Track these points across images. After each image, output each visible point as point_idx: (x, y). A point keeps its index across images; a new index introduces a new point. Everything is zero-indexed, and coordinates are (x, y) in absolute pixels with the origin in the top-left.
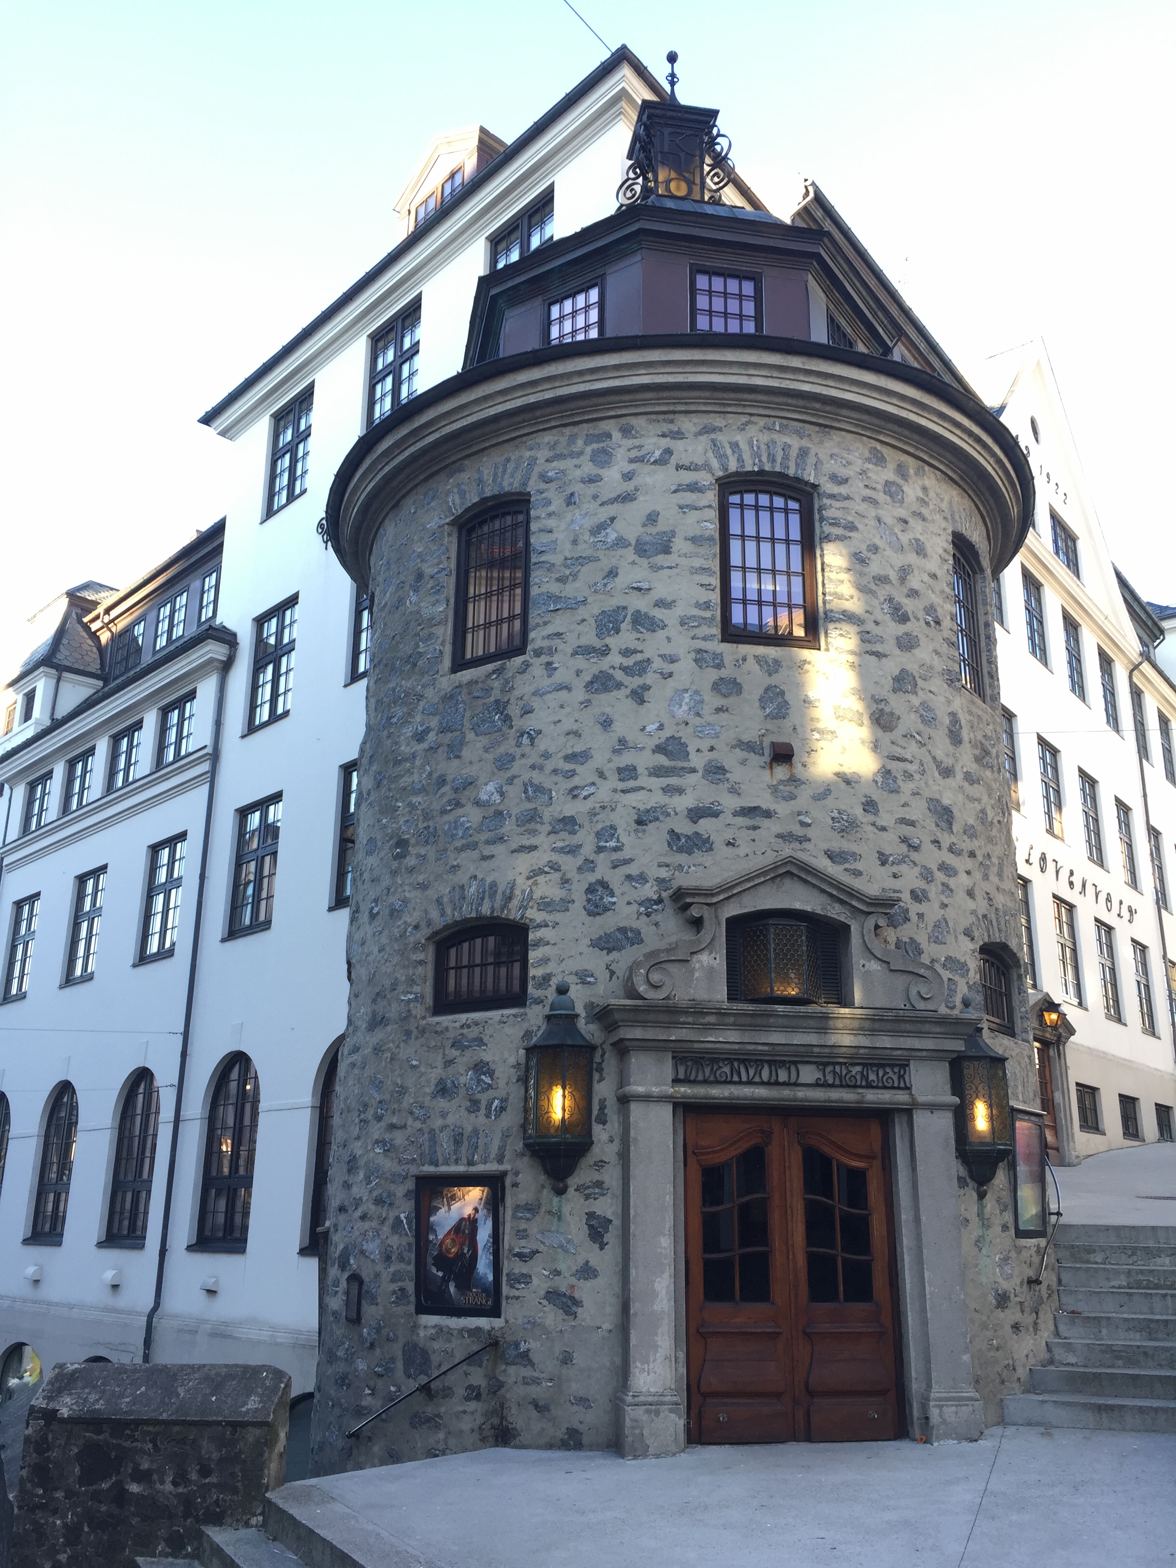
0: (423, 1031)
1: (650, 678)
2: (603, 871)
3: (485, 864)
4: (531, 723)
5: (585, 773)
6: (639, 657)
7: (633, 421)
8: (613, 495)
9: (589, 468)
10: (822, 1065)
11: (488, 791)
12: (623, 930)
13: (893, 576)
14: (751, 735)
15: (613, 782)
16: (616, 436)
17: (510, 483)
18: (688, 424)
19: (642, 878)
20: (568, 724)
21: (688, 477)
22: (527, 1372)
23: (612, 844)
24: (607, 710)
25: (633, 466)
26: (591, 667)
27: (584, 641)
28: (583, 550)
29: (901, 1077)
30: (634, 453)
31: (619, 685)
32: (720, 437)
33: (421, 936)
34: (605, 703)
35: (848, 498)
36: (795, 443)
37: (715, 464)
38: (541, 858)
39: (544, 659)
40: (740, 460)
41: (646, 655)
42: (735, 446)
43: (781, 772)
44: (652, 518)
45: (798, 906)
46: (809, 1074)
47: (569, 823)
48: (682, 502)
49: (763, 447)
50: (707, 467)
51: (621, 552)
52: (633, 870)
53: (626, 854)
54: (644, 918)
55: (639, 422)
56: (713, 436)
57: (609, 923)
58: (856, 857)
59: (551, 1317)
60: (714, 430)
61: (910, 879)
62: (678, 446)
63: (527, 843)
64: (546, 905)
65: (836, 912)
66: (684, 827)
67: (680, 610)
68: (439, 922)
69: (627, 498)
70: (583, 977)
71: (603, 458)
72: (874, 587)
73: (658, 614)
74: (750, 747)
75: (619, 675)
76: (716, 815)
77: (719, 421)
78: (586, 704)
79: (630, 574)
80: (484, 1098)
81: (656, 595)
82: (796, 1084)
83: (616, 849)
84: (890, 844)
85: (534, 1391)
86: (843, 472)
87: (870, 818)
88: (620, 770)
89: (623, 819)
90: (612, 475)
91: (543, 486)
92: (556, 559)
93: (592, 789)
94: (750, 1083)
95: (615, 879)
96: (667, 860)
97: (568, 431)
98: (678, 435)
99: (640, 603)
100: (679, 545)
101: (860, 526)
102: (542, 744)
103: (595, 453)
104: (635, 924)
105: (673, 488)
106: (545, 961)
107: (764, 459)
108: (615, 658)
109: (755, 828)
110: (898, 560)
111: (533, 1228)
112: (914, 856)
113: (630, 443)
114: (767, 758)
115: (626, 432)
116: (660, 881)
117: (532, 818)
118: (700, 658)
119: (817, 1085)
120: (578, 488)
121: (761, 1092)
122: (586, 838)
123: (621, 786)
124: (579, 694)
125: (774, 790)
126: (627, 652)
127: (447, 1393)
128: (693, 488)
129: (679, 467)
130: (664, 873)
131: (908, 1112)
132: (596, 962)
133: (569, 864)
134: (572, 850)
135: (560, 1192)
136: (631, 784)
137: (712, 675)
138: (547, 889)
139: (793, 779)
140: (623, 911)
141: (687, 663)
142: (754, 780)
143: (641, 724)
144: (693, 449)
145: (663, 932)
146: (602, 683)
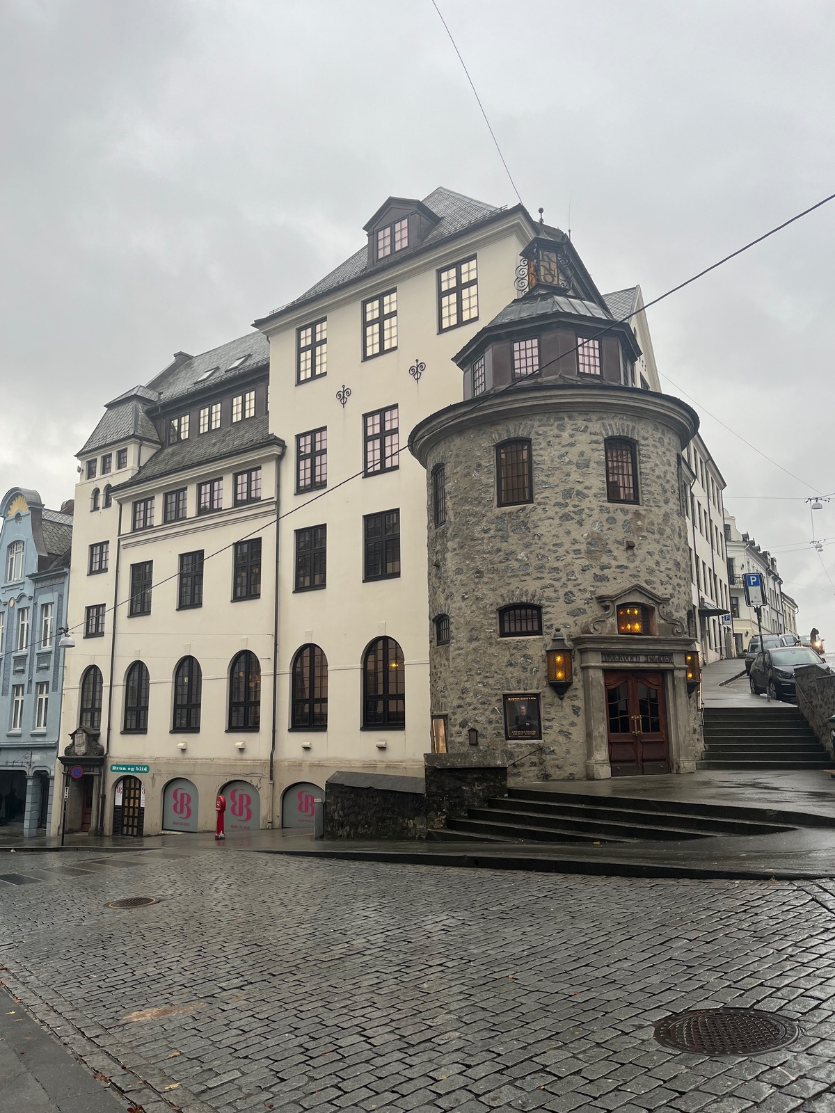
0: (499, 643)
1: (584, 516)
2: (570, 587)
3: (522, 583)
4: (538, 531)
5: (561, 551)
6: (580, 508)
7: (573, 413)
8: (567, 443)
9: (556, 431)
10: (646, 656)
11: (521, 555)
12: (579, 609)
13: (662, 475)
14: (620, 539)
15: (572, 555)
16: (566, 419)
17: (522, 433)
18: (594, 417)
19: (585, 590)
20: (553, 532)
21: (595, 438)
22: (554, 757)
23: (573, 578)
24: (569, 528)
25: (574, 432)
26: (561, 511)
27: (558, 500)
28: (556, 464)
29: (670, 659)
30: (574, 427)
31: (572, 519)
32: (606, 422)
33: (494, 608)
34: (569, 525)
35: (648, 445)
36: (631, 424)
37: (604, 432)
38: (548, 582)
39: (542, 506)
40: (612, 431)
41: (582, 507)
42: (610, 425)
43: (630, 553)
44: (582, 454)
45: (638, 601)
46: (642, 659)
47: (556, 569)
48: (593, 448)
49: (620, 426)
50: (601, 434)
51: (570, 466)
52: (582, 587)
53: (579, 582)
54: (586, 605)
55: (575, 414)
56: (603, 421)
57: (573, 606)
58: (654, 582)
59: (561, 739)
60: (603, 419)
61: (670, 590)
62: (590, 425)
63: (539, 576)
64: (549, 599)
65: (651, 603)
66: (598, 572)
67: (594, 491)
68: (502, 604)
69: (571, 445)
70: (565, 626)
71: (562, 428)
72: (656, 480)
73: (586, 491)
74: (619, 543)
75: (572, 514)
76: (610, 568)
77: (605, 416)
78: (560, 525)
79: (574, 476)
80: (529, 667)
81: (587, 484)
82: (639, 662)
83: (575, 580)
84: (664, 577)
85: (557, 762)
86: (647, 435)
87: (658, 568)
88: (574, 551)
89: (577, 569)
90: (565, 435)
91: (537, 437)
92: (545, 467)
93: (565, 557)
94: (625, 662)
95: (575, 591)
96: (593, 584)
97: (546, 415)
98: (589, 420)
99: (579, 487)
100: (592, 465)
101: (652, 457)
102: (544, 539)
103: (558, 425)
104: (583, 607)
105: (589, 442)
106: (550, 619)
107: (621, 431)
108: (570, 508)
109: (623, 573)
110: (663, 469)
111: (552, 710)
112: (671, 581)
113: (572, 422)
114: (625, 547)
115: (570, 418)
116: (591, 592)
117: (541, 568)
118: (602, 509)
119: (645, 662)
120: (551, 439)
121: (629, 665)
122: (563, 575)
123: (575, 556)
124: (557, 521)
125: (628, 558)
126: (575, 506)
127: (522, 765)
128: (596, 442)
129: (591, 433)
130: (592, 589)
131: (672, 671)
132: (570, 620)
133: (557, 584)
134: (558, 580)
135: (562, 699)
136: (579, 556)
137: (606, 516)
138: (549, 593)
139: (634, 555)
140: (579, 602)
141: (597, 511)
142: (621, 555)
143: (581, 533)
144: (595, 426)
145: (594, 611)
146: (566, 517)
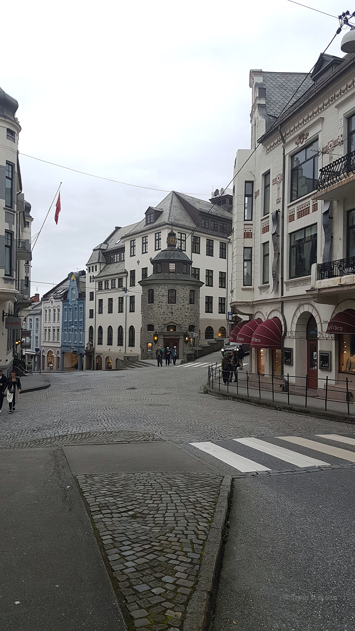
0: (147, 332)
1: (162, 307)
2: (159, 322)
3: (151, 320)
4: (154, 309)
5: (158, 314)
8: (160, 291)
11: (151, 315)
13: (183, 297)
14: (170, 311)
15: (160, 315)
17: (152, 288)
18: (166, 285)
19: (161, 322)
20: (157, 310)
23: (159, 320)
25: (162, 289)
26: (158, 305)
27: (158, 303)
28: (158, 295)
29: (179, 336)
33: (147, 325)
34: (160, 309)
35: (179, 290)
36: (174, 286)
37: (168, 289)
38: (155, 320)
39: (155, 304)
41: (162, 305)
42: (169, 287)
44: (163, 293)
45: (173, 324)
46: (173, 336)
47: (157, 318)
48: (165, 292)
50: (167, 289)
51: (160, 296)
55: (162, 285)
60: (168, 285)
65: (175, 325)
66: (165, 319)
67: (165, 301)
70: (157, 329)
71: (159, 288)
72: (181, 298)
73: (163, 302)
76: (167, 318)
79: (161, 298)
80: (151, 337)
81: (163, 300)
84: (181, 319)
86: (178, 288)
87: (179, 317)
89: (160, 318)
91: (155, 289)
92: (156, 296)
97: (156, 285)
100: (165, 296)
101: (180, 293)
102: (155, 312)
106: (155, 328)
107: (172, 288)
108: (160, 305)
109: (170, 319)
110: (183, 295)
111: (154, 346)
114: (171, 313)
115: (161, 287)
117: (154, 317)
120: (157, 290)
121: (169, 338)
124: (157, 308)
127: (149, 356)
129: (165, 289)
130: (163, 322)
131: (180, 339)
134: (157, 320)
137: (167, 306)
138: (155, 323)
139: (173, 315)
140: (160, 325)
141: (165, 306)
142: (170, 315)
143: (162, 311)
144: (166, 287)
145: (163, 326)
146: (159, 307)
